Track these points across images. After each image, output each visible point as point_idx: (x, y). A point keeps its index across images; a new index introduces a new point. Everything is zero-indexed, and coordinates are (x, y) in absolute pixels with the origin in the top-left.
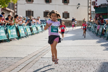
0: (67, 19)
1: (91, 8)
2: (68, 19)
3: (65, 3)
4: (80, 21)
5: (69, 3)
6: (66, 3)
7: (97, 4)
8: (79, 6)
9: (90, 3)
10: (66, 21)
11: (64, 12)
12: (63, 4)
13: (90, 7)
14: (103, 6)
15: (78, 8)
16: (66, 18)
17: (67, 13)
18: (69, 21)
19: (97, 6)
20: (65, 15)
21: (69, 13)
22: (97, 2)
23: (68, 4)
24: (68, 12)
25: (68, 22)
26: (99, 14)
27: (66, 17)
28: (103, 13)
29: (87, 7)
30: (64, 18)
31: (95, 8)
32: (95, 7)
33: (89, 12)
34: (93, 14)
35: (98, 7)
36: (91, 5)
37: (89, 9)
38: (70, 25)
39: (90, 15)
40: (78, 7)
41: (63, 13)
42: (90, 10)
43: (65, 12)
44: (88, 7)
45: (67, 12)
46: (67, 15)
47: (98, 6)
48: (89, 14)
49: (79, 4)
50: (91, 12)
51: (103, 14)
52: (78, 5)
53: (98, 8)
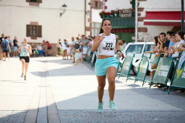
0: (36, 39)
1: (91, 16)
2: (39, 40)
3: (32, 3)
5: (41, 2)
6: (35, 3)
7: (108, 8)
8: (64, 11)
9: (90, 4)
10: (35, 43)
11: (29, 23)
12: (28, 3)
13: (90, 12)
14: (126, 13)
15: (61, 14)
16: (34, 37)
17: (36, 26)
19: (107, 11)
20: (33, 30)
21: (40, 27)
22: (107, 4)
23: (40, 4)
24: (39, 24)
27: (34, 34)
28: (121, 27)
29: (84, 13)
30: (30, 38)
31: (102, 17)
32: (103, 15)
33: (88, 25)
34: (95, 28)
35: (109, 14)
36: (91, 8)
37: (88, 17)
39: (88, 30)
40: (62, 12)
41: (28, 26)
42: (90, 20)
43: (31, 22)
44: (86, 13)
45: (37, 23)
46: (36, 30)
47: (110, 12)
48: (86, 29)
49: (64, 6)
50: (91, 25)
51: (119, 29)
52: (63, 8)
53: (110, 17)
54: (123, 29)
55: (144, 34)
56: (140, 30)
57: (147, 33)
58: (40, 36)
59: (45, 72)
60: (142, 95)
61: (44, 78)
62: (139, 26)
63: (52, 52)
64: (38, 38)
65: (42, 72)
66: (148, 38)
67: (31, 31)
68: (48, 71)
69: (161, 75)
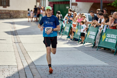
0: (6, 7)
2: (8, 8)
4: (24, 11)
10: (5, 10)
16: (5, 7)
18: (9, 10)
20: (4, 2)
25: (8, 13)
26: (53, 2)
27: (5, 4)
30: (2, 7)
38: (10, 16)
39: (38, 2)
46: (6, 2)
51: (58, 2)
54: (61, 2)
55: (75, 7)
56: (73, 4)
57: (77, 6)
58: (9, 5)
59: (15, 31)
60: (80, 51)
61: (15, 36)
62: (72, 2)
63: (16, 16)
64: (7, 7)
65: (13, 31)
66: (78, 9)
67: (3, 3)
68: (16, 31)
69: (91, 38)
